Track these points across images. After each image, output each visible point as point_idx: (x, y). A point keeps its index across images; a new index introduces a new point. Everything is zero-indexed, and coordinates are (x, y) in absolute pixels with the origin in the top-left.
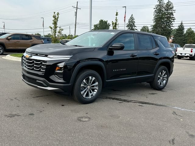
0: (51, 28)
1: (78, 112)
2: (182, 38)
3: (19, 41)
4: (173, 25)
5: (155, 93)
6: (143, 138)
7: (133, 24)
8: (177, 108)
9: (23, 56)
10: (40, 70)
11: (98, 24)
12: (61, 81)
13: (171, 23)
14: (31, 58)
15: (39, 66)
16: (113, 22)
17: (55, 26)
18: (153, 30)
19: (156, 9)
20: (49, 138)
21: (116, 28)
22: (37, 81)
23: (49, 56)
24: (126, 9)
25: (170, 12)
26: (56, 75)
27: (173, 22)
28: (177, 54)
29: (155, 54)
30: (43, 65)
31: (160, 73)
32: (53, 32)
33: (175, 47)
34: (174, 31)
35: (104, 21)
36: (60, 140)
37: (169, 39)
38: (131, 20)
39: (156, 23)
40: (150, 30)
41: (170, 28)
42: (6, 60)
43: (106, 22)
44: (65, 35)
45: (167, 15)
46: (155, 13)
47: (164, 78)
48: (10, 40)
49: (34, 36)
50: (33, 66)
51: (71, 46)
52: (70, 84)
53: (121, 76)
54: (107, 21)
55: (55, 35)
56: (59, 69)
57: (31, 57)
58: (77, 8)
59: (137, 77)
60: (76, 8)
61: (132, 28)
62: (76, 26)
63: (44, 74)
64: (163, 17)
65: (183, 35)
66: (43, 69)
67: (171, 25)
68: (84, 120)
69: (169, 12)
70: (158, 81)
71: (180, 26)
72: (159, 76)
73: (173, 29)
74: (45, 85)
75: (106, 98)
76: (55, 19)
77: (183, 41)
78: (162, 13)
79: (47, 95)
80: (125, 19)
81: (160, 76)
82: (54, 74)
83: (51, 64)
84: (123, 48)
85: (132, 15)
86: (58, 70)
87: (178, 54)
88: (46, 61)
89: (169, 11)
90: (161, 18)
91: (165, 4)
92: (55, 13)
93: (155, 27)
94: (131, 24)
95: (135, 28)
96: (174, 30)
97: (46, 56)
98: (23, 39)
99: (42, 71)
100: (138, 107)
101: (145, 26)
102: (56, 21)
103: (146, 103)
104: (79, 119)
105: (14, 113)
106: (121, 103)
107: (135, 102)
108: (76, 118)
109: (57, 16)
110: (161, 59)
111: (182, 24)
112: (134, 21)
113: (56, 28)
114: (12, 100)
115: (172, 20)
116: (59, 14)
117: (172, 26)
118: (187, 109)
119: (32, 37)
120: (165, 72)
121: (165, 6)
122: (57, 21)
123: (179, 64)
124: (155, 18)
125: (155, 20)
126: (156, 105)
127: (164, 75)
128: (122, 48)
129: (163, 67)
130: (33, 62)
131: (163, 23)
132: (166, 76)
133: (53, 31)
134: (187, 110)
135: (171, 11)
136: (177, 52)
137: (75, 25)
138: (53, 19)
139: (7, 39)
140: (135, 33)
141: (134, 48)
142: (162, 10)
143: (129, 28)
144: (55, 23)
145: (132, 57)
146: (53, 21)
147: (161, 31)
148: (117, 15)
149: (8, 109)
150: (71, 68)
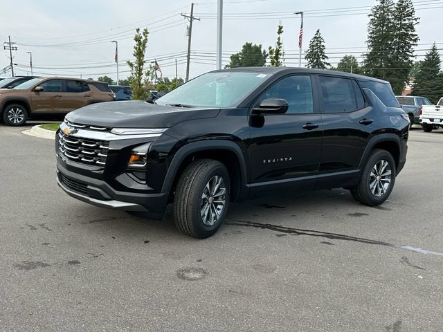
0: (131, 65)
1: (180, 258)
2: (434, 82)
3: (60, 94)
4: (414, 54)
5: (363, 212)
6: (326, 321)
7: (321, 52)
8: (411, 248)
9: (59, 129)
10: (95, 161)
11: (240, 54)
12: (143, 186)
13: (410, 47)
14: (75, 135)
15: (93, 153)
16: (270, 48)
17: (140, 60)
18: (367, 66)
19: (372, 17)
20: (107, 318)
21: (278, 62)
22: (89, 187)
23: (114, 130)
24: (302, 17)
25: (407, 22)
26: (130, 174)
27: (412, 47)
28: (421, 120)
29: (361, 123)
30: (102, 151)
31: (375, 167)
32: (135, 74)
33: (418, 103)
34: (416, 67)
35: (253, 45)
36: (132, 322)
37: (404, 85)
38: (315, 44)
39: (374, 49)
40: (360, 66)
41: (406, 59)
42: (31, 137)
43: (258, 49)
44: (166, 79)
45: (399, 29)
46: (371, 26)
47: (383, 177)
48: (40, 93)
49: (94, 83)
50: (80, 152)
51: (166, 107)
52: (162, 194)
53: (287, 174)
54: (260, 46)
55: (139, 79)
56: (137, 158)
57: (76, 132)
58: (191, 17)
59: (319, 176)
60: (190, 19)
61: (317, 61)
62: (189, 59)
63: (102, 171)
64: (389, 35)
65: (436, 76)
66: (101, 159)
67: (408, 53)
68: (192, 275)
69: (403, 22)
70: (371, 186)
71: (431, 54)
72: (372, 174)
73: (414, 63)
74: (106, 196)
75: (248, 226)
76: (140, 43)
77: (438, 89)
78: (387, 25)
79: (115, 218)
80: (300, 41)
81: (375, 173)
82: (127, 172)
83: (119, 148)
84: (286, 111)
85: (318, 31)
86: (136, 161)
87: (424, 121)
88: (109, 141)
89: (405, 20)
90: (386, 37)
91: (396, 6)
92: (138, 30)
93: (371, 57)
94: (316, 53)
95: (326, 60)
96: (417, 63)
97: (108, 130)
98: (69, 90)
99: (98, 165)
100: (321, 246)
101: (349, 55)
102: (141, 48)
103: (338, 237)
104: (181, 275)
105: (35, 259)
106: (280, 235)
107: (314, 234)
108: (174, 271)
109: (144, 38)
110: (376, 132)
111: (434, 49)
112: (322, 44)
113: (142, 65)
114: (35, 229)
115: (412, 42)
116: (148, 33)
117: (410, 54)
118: (436, 251)
119: (89, 85)
120: (387, 164)
121: (393, 10)
122: (144, 49)
123: (427, 144)
124: (371, 37)
125: (371, 41)
126: (362, 240)
127: (385, 171)
128: (282, 110)
129: (381, 152)
130: (80, 144)
131: (391, 49)
132: (389, 172)
133: (135, 72)
134: (436, 254)
135: (409, 19)
136: (421, 116)
137: (188, 56)
138: (135, 43)
139: (34, 90)
140: (314, 74)
141: (311, 109)
142: (389, 19)
143: (312, 61)
144: (140, 54)
145: (307, 131)
146: (136, 48)
147: (386, 66)
148: (280, 32)
149: (24, 251)
150: (165, 156)
